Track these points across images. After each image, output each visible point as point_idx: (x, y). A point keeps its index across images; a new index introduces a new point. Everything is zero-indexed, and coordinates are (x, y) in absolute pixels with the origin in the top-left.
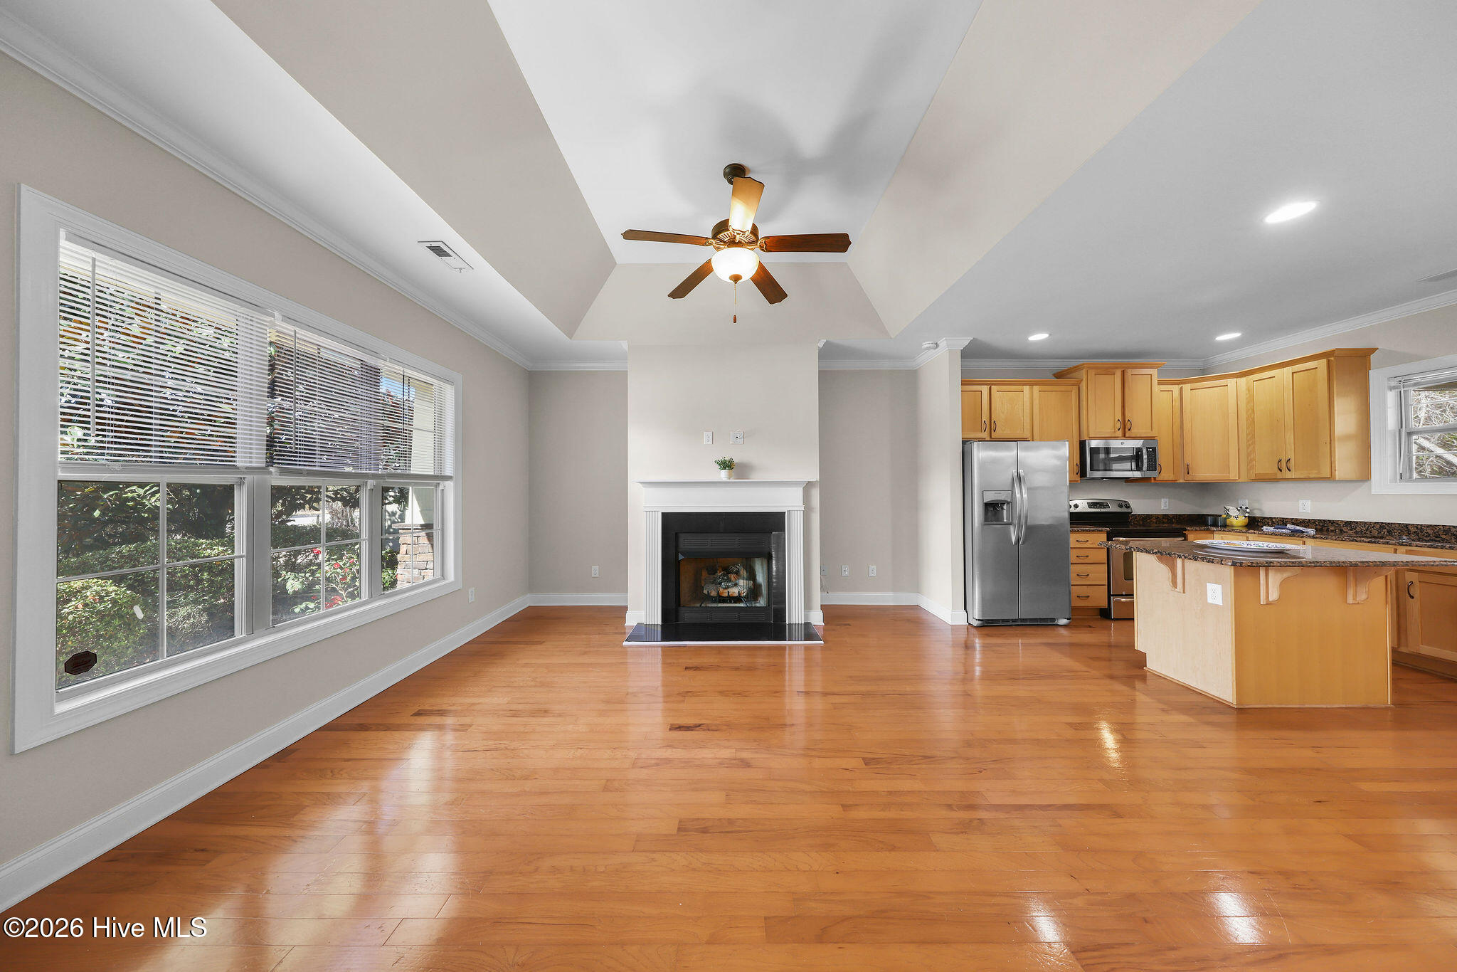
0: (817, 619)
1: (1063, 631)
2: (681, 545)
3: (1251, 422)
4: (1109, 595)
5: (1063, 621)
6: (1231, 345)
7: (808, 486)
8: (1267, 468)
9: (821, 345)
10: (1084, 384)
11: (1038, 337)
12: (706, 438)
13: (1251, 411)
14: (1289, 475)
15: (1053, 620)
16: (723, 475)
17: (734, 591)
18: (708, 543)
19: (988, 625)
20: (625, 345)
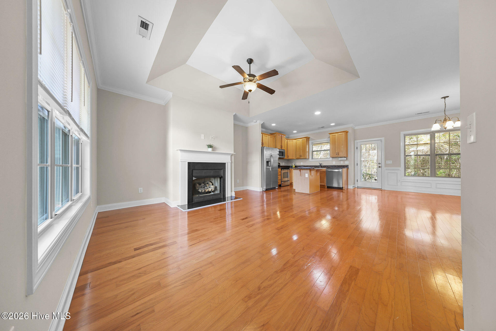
0: (233, 195)
1: (277, 190)
2: (194, 174)
3: (296, 148)
4: (281, 182)
5: (277, 188)
6: (295, 133)
7: (232, 155)
8: (298, 157)
9: (234, 114)
10: (276, 137)
11: (274, 125)
12: (202, 136)
13: (296, 146)
14: (301, 158)
15: (275, 187)
16: (210, 150)
17: (210, 190)
18: (203, 173)
19: (267, 190)
20: (171, 94)
